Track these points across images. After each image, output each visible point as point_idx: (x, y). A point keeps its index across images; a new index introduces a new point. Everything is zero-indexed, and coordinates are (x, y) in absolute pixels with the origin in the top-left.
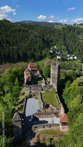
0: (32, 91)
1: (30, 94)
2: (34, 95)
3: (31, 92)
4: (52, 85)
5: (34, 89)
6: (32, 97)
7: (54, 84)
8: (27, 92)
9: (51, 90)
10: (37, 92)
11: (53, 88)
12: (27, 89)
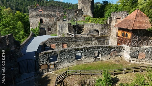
0: (44, 19)
1: (40, 25)
2: (49, 29)
3: (41, 20)
4: (81, 10)
5: (48, 16)
6: (45, 34)
8: (33, 21)
9: (81, 20)
10: (54, 22)
11: (83, 15)
12: (34, 15)
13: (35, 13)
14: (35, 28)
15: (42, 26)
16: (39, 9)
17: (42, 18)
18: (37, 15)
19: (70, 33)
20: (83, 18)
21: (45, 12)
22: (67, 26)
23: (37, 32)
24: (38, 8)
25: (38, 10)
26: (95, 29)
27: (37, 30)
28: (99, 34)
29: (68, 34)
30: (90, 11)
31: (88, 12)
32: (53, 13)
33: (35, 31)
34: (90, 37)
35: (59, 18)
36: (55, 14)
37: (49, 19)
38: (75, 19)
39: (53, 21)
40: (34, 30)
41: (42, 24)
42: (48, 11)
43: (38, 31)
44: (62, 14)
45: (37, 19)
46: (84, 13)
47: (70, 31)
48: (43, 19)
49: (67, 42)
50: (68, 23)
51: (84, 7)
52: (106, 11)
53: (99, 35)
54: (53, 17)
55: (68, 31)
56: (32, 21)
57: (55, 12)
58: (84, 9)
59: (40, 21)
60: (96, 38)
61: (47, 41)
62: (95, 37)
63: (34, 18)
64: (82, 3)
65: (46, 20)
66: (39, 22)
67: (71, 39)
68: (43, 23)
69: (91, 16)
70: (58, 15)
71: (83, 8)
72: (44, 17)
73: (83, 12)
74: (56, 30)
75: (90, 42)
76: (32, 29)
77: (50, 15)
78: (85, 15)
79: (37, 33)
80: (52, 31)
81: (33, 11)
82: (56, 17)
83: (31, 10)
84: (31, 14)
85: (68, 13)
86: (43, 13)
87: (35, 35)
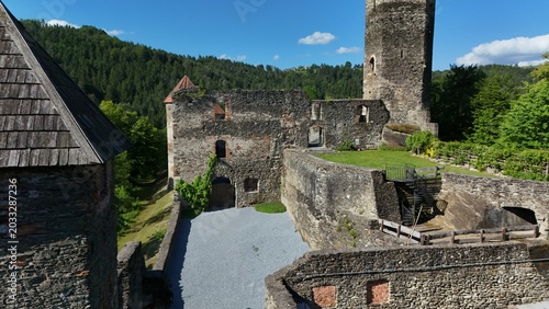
0: (232, 143)
1: (213, 165)
2: (249, 184)
3: (221, 149)
4: (381, 102)
5: (248, 129)
7: (398, 93)
8: (187, 151)
9: (378, 144)
10: (270, 154)
11: (389, 124)
12: (194, 126)
13: (196, 120)
14: (192, 180)
15: (221, 170)
16: (214, 101)
17: (223, 137)
18: (205, 125)
19: (387, 223)
20: (387, 136)
21: (240, 115)
22: (370, 186)
23: (200, 196)
24: (209, 99)
25: (211, 104)
26: (511, 204)
27: (201, 187)
28: (537, 229)
29: (374, 225)
30: (418, 107)
31: (411, 113)
32: (267, 117)
33: (193, 193)
34: (502, 248)
35: (292, 138)
36: (278, 123)
37: (251, 141)
38: (357, 140)
39: (269, 148)
40: (189, 186)
41: (224, 163)
42: (250, 109)
43: (205, 193)
44: (303, 119)
45: (204, 144)
46: (393, 115)
47: (382, 211)
48: (228, 142)
49: (394, 276)
50: (375, 173)
51: (392, 93)
52: (480, 105)
53: (538, 234)
54: (268, 133)
55: (374, 209)
56: (183, 149)
57: (278, 112)
58: (394, 102)
59: (214, 152)
60: (531, 250)
61: (298, 269)
62: (523, 246)
63: (193, 139)
64: (385, 76)
65: (239, 148)
66: (213, 155)
67: (410, 256)
68: (229, 159)
69: (433, 129)
70: (290, 125)
71: (390, 95)
72: (232, 135)
73: (388, 112)
74: (277, 185)
75: (501, 270)
76: (182, 182)
77: (258, 125)
78: (396, 124)
79: (202, 200)
80: (262, 191)
81: (188, 109)
82: (281, 135)
83: (181, 107)
84: (182, 124)
85: (328, 119)
86: (229, 119)
87: (193, 210)
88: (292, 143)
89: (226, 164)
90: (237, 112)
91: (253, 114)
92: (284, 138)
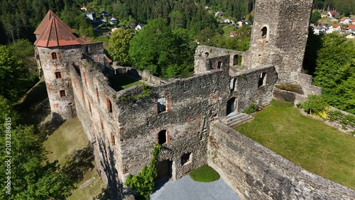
0: (172, 130)
1: (157, 152)
2: (184, 158)
3: (162, 137)
4: (274, 68)
5: (185, 114)
7: (286, 58)
9: (269, 100)
10: (200, 130)
11: (277, 84)
12: (139, 125)
13: (141, 118)
14: (140, 172)
15: (164, 155)
17: (164, 127)
18: (149, 121)
20: (276, 94)
21: (178, 103)
23: (147, 184)
24: (152, 96)
25: (155, 100)
30: (299, 70)
32: (199, 99)
33: (142, 183)
35: (216, 112)
36: (206, 102)
37: (186, 124)
38: (257, 101)
39: (200, 124)
40: (138, 177)
41: (165, 148)
42: (186, 96)
43: (151, 179)
44: (225, 94)
45: (149, 138)
46: (280, 76)
48: (169, 130)
51: (281, 58)
54: (199, 113)
56: (130, 148)
57: (206, 93)
58: (282, 66)
59: (157, 142)
63: (139, 136)
64: (278, 45)
65: (177, 132)
66: (156, 144)
68: (169, 144)
70: (215, 101)
71: (280, 61)
72: (172, 123)
73: (277, 74)
74: (204, 152)
76: (131, 176)
77: (192, 109)
78: (282, 83)
80: (194, 160)
81: (133, 110)
82: (208, 112)
83: (126, 110)
84: (127, 126)
85: (241, 90)
86: (169, 111)
87: (143, 196)
88: (216, 115)
89: (168, 149)
90: (176, 102)
91: (189, 100)
92: (211, 113)
